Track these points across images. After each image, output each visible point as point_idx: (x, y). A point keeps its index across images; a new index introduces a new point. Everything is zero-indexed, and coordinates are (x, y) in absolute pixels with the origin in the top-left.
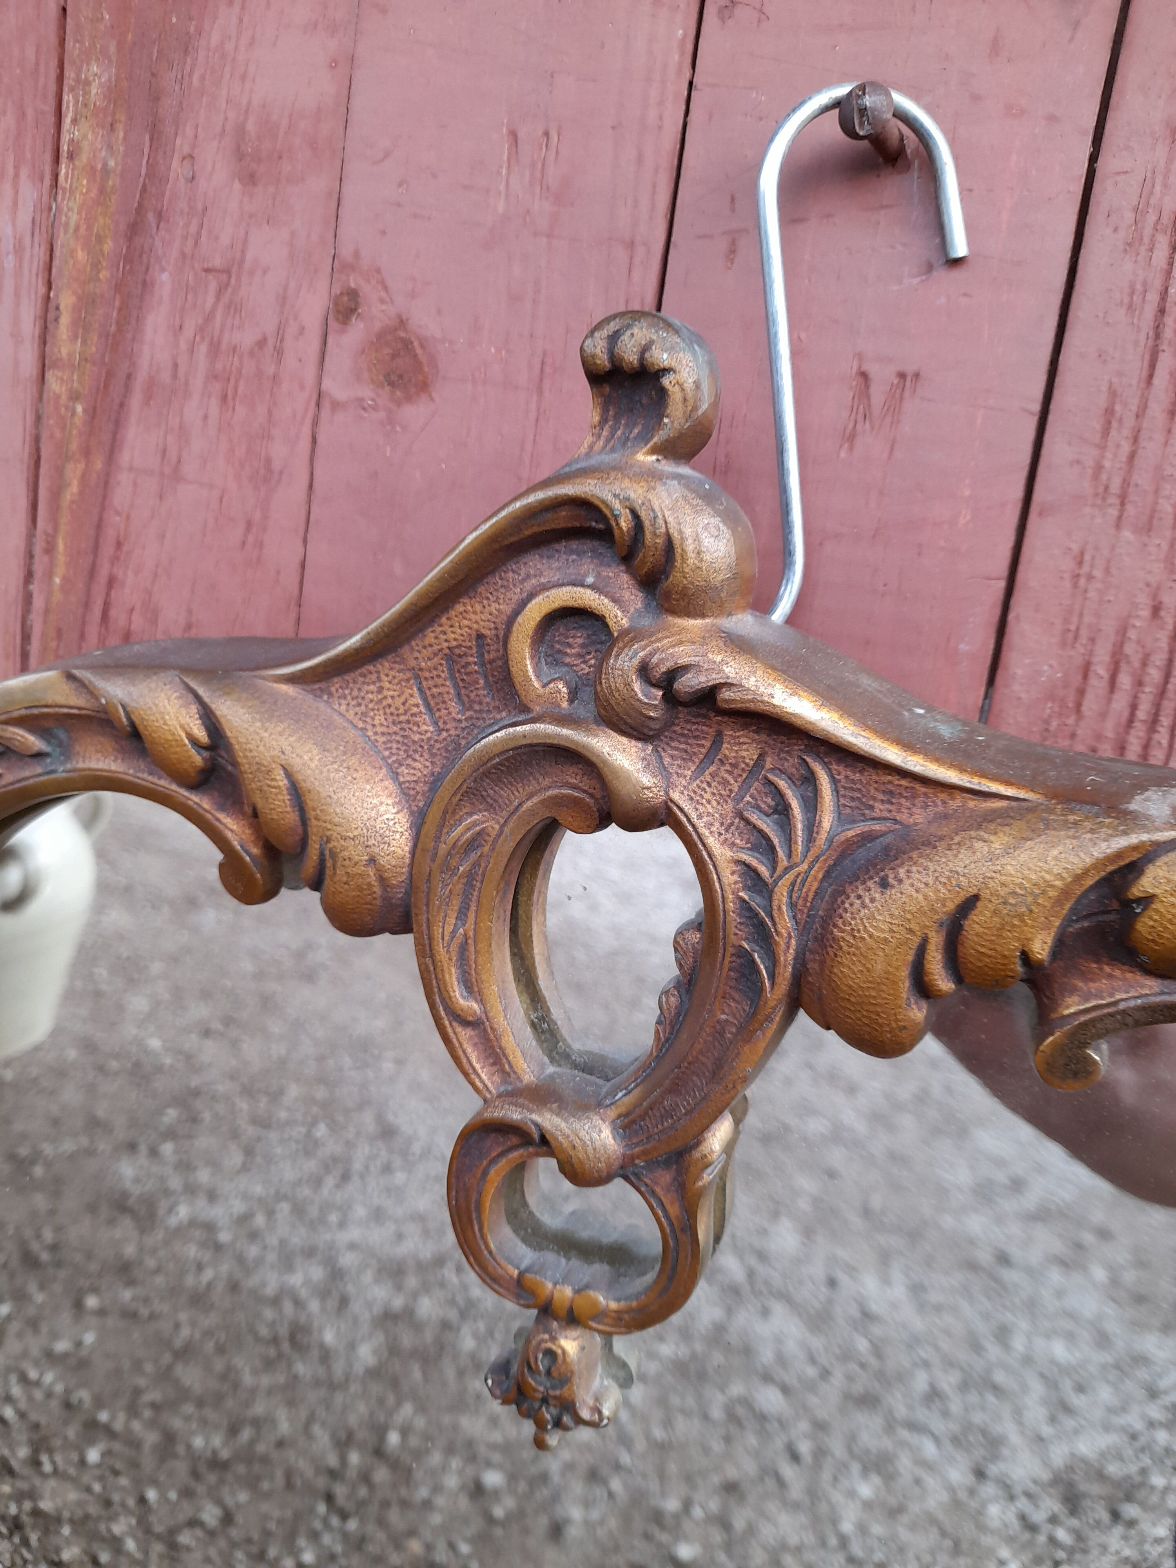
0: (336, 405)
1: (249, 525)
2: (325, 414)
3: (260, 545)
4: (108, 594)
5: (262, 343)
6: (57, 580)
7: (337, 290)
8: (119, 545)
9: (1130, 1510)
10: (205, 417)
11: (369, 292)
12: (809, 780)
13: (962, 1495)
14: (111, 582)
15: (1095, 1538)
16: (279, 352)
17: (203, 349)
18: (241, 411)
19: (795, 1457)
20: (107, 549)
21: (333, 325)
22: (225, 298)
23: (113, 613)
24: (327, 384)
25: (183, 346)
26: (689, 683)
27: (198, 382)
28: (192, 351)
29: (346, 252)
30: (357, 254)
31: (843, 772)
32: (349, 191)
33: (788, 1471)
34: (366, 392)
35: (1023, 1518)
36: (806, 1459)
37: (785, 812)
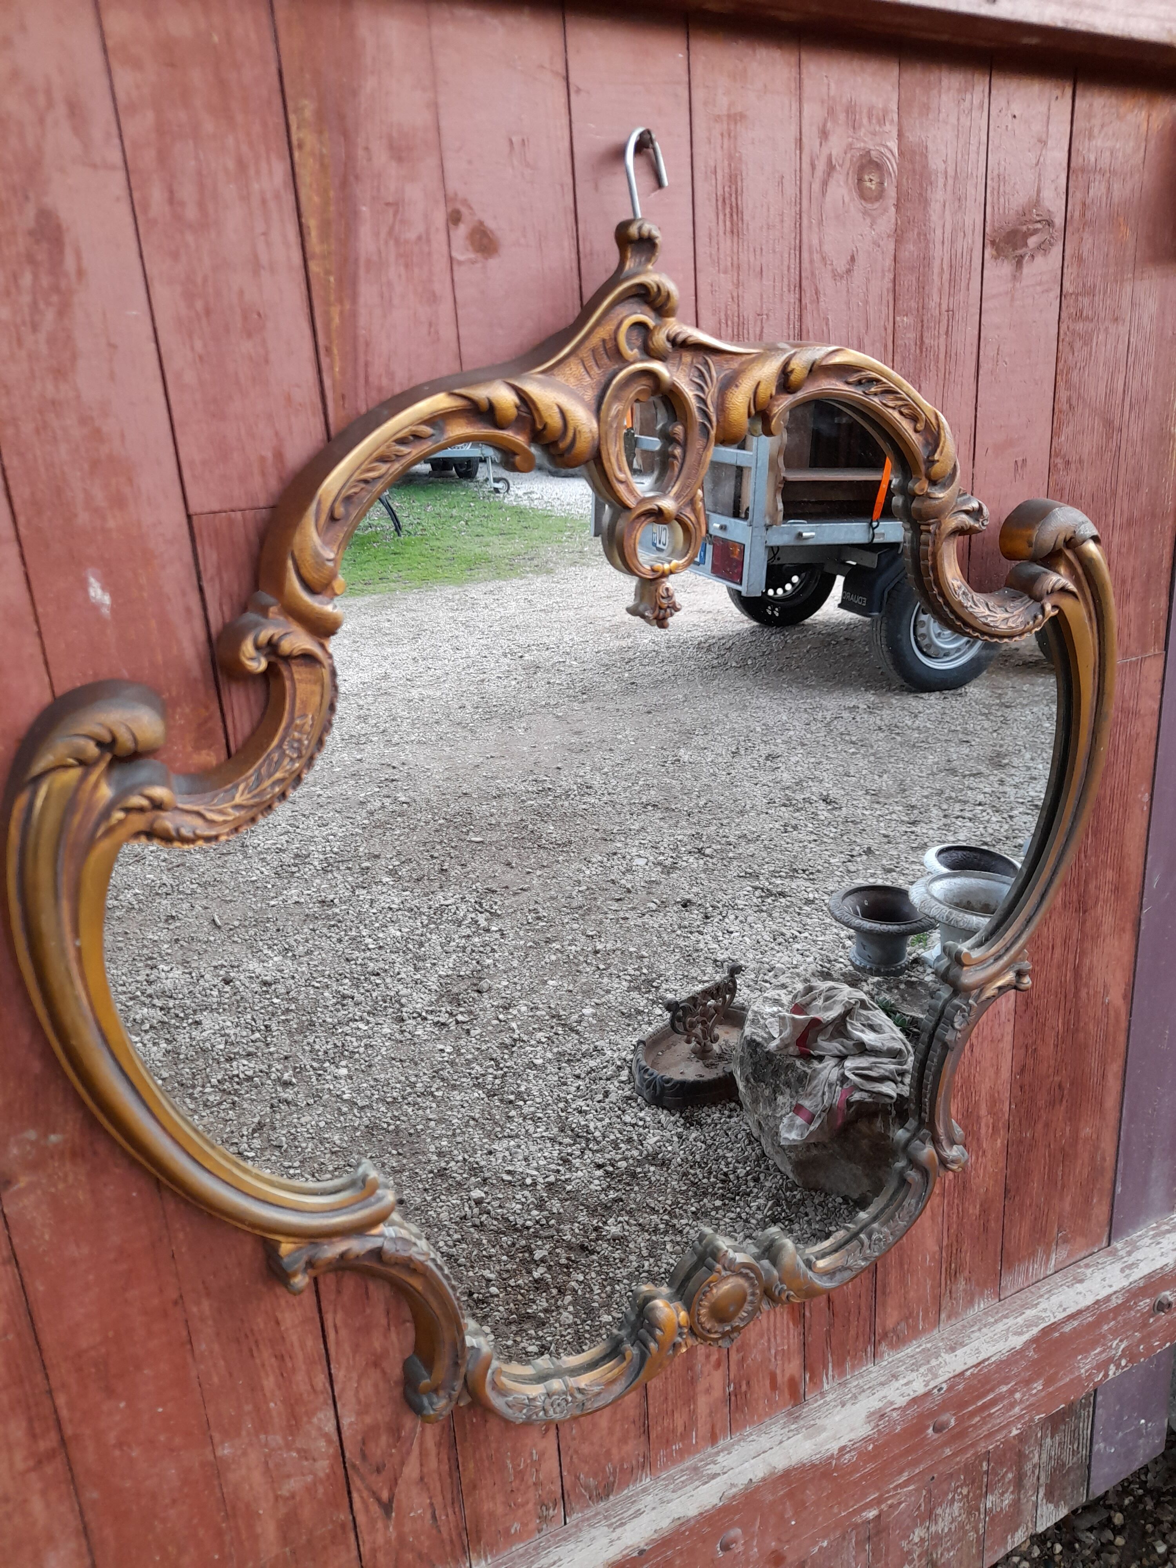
0: (460, 263)
1: (430, 325)
2: (455, 267)
3: (437, 332)
4: (366, 371)
5: (419, 238)
6: (337, 370)
7: (450, 210)
8: (367, 344)
9: (484, 985)
10: (400, 276)
11: (464, 210)
12: (707, 363)
13: (398, 1036)
14: (367, 364)
15: (475, 1008)
16: (428, 241)
17: (391, 243)
18: (416, 270)
19: (287, 1084)
20: (361, 348)
21: (451, 226)
22: (399, 217)
23: (371, 379)
24: (454, 254)
25: (382, 242)
26: (681, 338)
27: (392, 258)
28: (386, 243)
29: (450, 192)
30: (456, 194)
31: (715, 358)
32: (449, 165)
33: (288, 1094)
34: (472, 256)
35: (436, 1024)
36: (294, 1080)
37: (701, 375)
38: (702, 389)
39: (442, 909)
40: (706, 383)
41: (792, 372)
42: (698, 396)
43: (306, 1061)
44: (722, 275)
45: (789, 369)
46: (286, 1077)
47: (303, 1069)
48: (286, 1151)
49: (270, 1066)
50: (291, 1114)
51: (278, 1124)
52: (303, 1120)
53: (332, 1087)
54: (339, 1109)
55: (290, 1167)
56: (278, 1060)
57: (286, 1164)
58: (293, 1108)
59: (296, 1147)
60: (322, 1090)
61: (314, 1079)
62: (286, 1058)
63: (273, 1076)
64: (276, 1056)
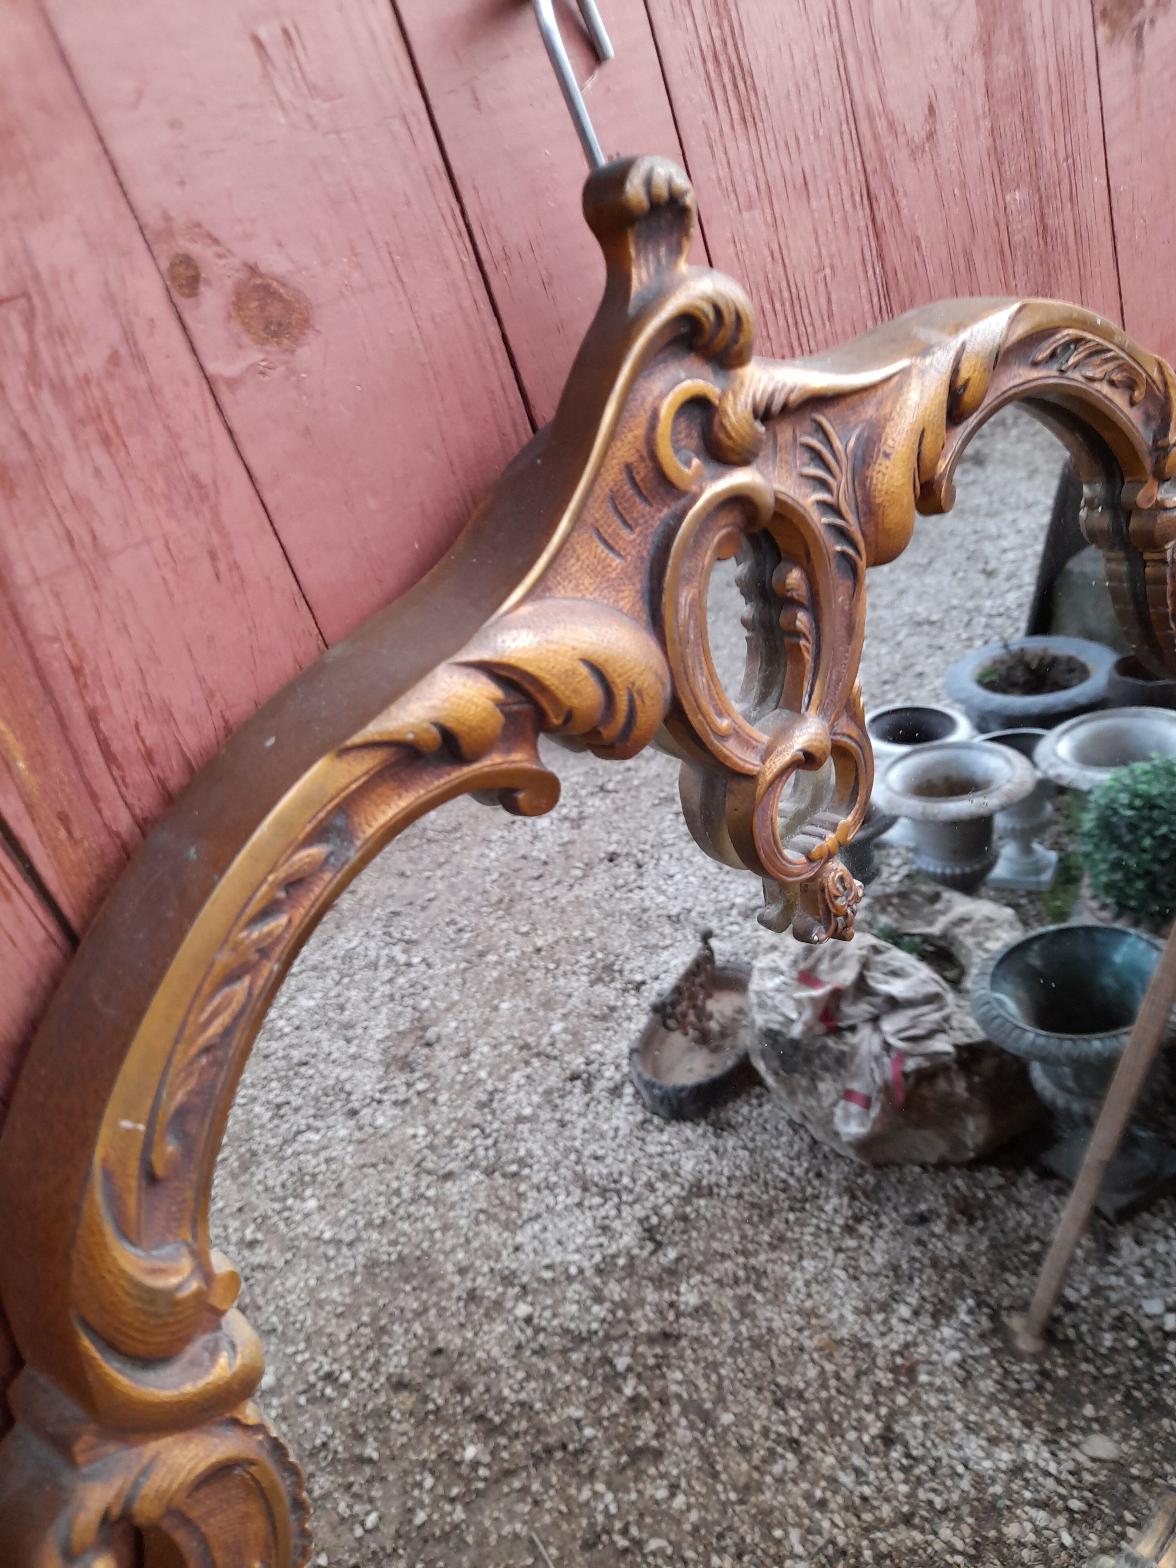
0: (233, 383)
1: (213, 555)
2: (226, 398)
3: (234, 566)
4: (97, 731)
5: (114, 359)
6: (21, 765)
7: (165, 265)
8: (77, 671)
9: (431, 1034)
10: (97, 472)
11: (199, 250)
12: (820, 428)
13: (358, 1135)
14: (93, 717)
15: (433, 1067)
16: (140, 359)
17: (46, 397)
18: (134, 443)
19: (252, 1244)
20: (65, 685)
21: (183, 303)
22: (40, 327)
23: (116, 746)
24: (212, 368)
25: (18, 406)
27: (62, 437)
28: (32, 406)
29: (152, 219)
30: (167, 218)
31: (832, 411)
32: (122, 147)
33: (259, 1256)
34: (255, 356)
35: (395, 1103)
36: (260, 1236)
37: (817, 457)
38: (823, 484)
39: (348, 957)
40: (828, 469)
41: (965, 385)
42: (822, 504)
43: (266, 1206)
44: (746, 215)
45: (960, 382)
46: (249, 1234)
47: (265, 1217)
48: (283, 1333)
49: (225, 1228)
50: (271, 1281)
51: (261, 1301)
52: (289, 1284)
53: (306, 1229)
54: (325, 1255)
55: (296, 1353)
56: (232, 1215)
57: (290, 1350)
58: (272, 1273)
59: (294, 1324)
60: (296, 1238)
61: (282, 1225)
62: (240, 1210)
63: (234, 1239)
64: (227, 1211)
